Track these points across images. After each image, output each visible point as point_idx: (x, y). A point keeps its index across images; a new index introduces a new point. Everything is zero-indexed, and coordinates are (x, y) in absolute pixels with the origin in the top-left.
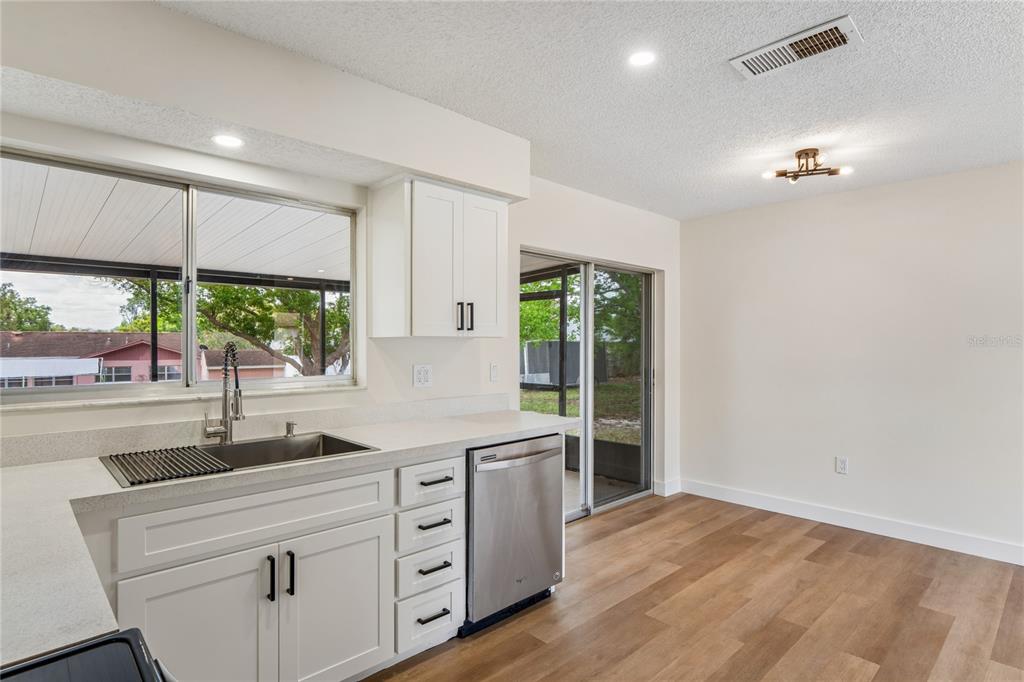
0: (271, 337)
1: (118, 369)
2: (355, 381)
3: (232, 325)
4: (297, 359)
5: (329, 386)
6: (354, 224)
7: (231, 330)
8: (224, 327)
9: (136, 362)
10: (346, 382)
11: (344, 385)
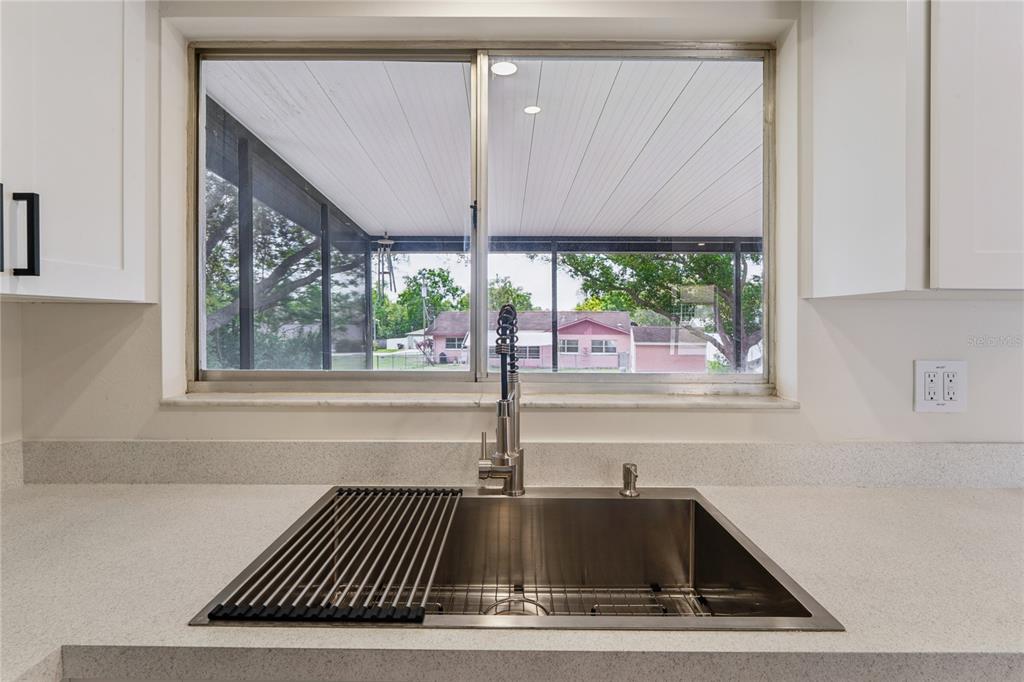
0: (691, 315)
1: (569, 342)
2: (771, 388)
3: (653, 302)
4: (717, 337)
5: (717, 394)
6: (771, 74)
7: (652, 307)
8: (645, 305)
9: (582, 336)
10: (753, 389)
11: (747, 395)
